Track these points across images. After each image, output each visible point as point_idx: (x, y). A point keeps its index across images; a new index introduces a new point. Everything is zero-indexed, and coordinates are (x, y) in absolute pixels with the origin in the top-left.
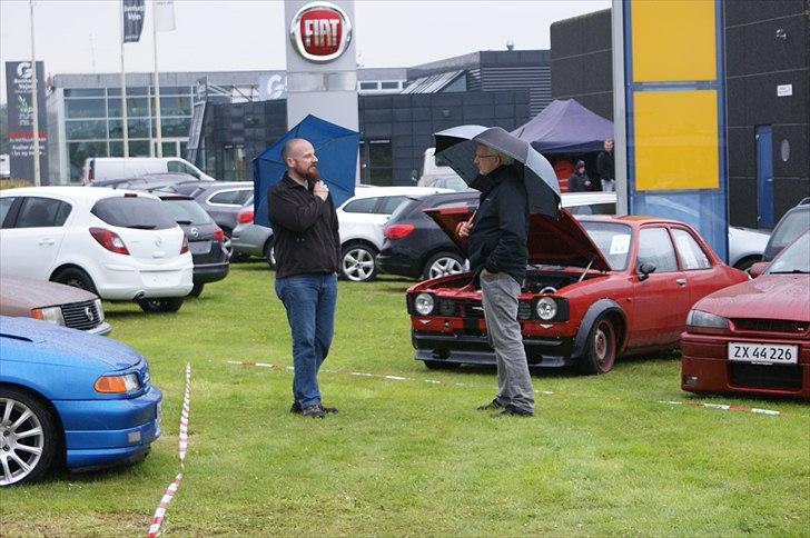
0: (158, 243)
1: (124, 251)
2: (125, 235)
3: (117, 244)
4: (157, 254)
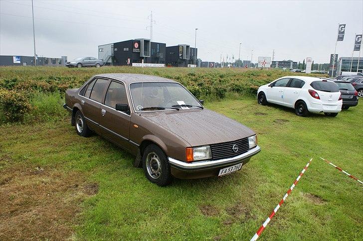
0: (331, 97)
1: (318, 98)
2: (320, 93)
3: (316, 95)
4: (330, 100)
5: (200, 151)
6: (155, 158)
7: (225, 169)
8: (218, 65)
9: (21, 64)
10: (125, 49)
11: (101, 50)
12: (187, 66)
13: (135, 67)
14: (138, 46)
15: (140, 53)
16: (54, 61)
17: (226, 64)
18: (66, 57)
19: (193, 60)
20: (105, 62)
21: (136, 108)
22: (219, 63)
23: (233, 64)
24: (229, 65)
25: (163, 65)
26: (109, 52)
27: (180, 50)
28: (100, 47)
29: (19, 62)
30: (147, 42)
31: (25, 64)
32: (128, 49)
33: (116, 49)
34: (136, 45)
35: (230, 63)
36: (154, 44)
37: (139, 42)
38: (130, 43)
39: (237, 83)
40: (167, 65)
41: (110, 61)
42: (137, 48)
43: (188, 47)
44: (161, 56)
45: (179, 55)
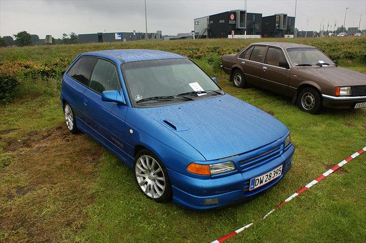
5: (344, 90)
6: (309, 96)
7: (359, 104)
8: (318, 34)
9: (122, 40)
10: (220, 22)
11: (197, 23)
12: (283, 37)
13: (230, 39)
14: (233, 17)
15: (235, 24)
16: (150, 36)
17: (326, 33)
18: (161, 32)
19: (290, 30)
20: (201, 34)
21: (293, 65)
22: (318, 32)
23: (334, 32)
24: (330, 34)
25: (259, 36)
26: (205, 25)
27: (277, 20)
28: (196, 21)
29: (120, 38)
30: (243, 13)
31: (125, 40)
32: (223, 21)
33: (211, 22)
34: (232, 17)
35: (331, 32)
36: (250, 15)
37: (234, 13)
38: (226, 15)
39: (350, 50)
40: (263, 36)
41: (206, 34)
42: (233, 20)
43: (285, 16)
44: (257, 27)
45: (275, 25)
